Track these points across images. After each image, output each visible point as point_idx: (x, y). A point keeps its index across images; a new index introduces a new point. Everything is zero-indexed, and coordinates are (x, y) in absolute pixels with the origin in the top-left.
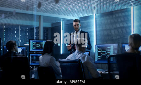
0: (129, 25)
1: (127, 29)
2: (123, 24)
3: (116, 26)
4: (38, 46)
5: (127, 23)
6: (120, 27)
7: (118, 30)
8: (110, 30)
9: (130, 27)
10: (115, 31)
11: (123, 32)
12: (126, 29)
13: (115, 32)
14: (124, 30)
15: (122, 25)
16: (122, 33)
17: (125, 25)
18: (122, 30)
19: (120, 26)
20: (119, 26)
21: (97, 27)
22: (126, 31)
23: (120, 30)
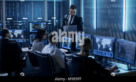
0: (122, 7)
1: (121, 10)
2: (117, 5)
3: (112, 7)
5: (120, 5)
6: (115, 8)
7: (113, 11)
8: (107, 9)
11: (117, 13)
12: (119, 10)
13: (111, 12)
16: (116, 13)
17: (119, 6)
18: (116, 11)
19: (115, 6)
20: (114, 7)
21: (98, 5)
22: (120, 12)
23: (115, 10)
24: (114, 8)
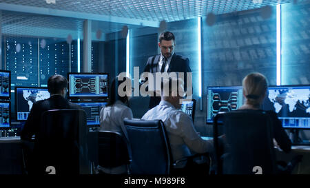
0: (272, 41)
1: (268, 50)
2: (259, 39)
3: (245, 43)
4: (86, 85)
5: (267, 38)
6: (253, 45)
7: (248, 52)
8: (231, 50)
9: (274, 45)
10: (242, 53)
11: (258, 56)
12: (264, 51)
13: (241, 55)
14: (261, 53)
15: (256, 42)
16: (256, 57)
17: (264, 41)
18: (257, 52)
19: (252, 42)
20: (250, 44)
22: (266, 54)
23: (252, 52)
24: (250, 47)
